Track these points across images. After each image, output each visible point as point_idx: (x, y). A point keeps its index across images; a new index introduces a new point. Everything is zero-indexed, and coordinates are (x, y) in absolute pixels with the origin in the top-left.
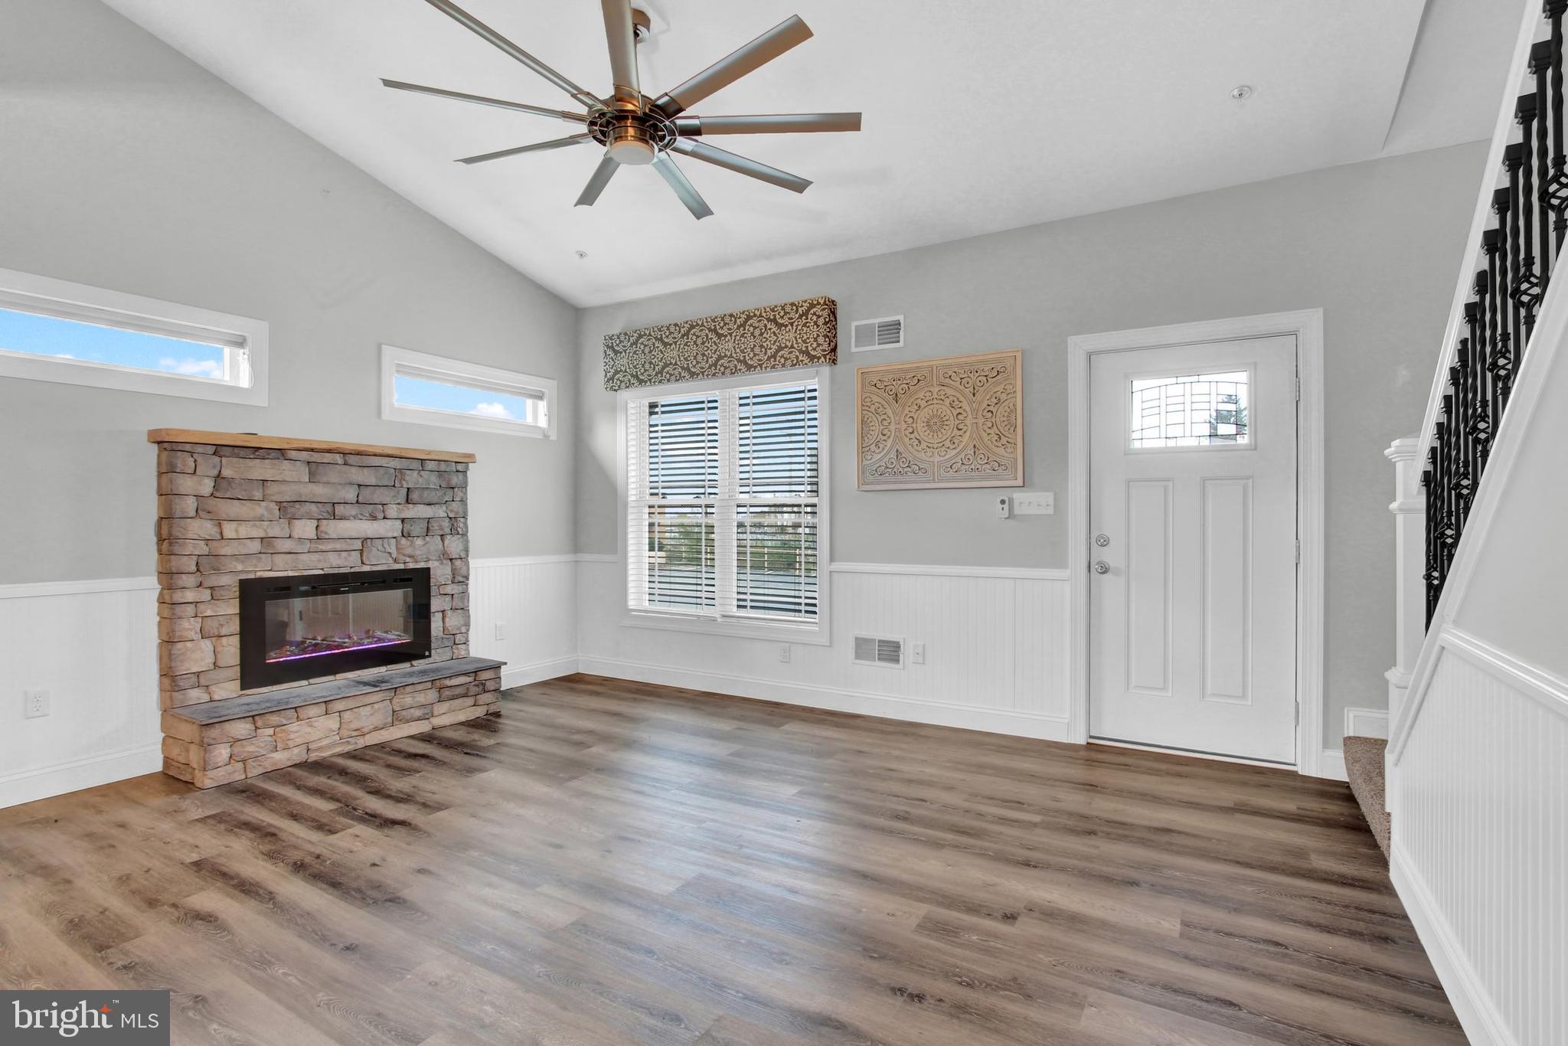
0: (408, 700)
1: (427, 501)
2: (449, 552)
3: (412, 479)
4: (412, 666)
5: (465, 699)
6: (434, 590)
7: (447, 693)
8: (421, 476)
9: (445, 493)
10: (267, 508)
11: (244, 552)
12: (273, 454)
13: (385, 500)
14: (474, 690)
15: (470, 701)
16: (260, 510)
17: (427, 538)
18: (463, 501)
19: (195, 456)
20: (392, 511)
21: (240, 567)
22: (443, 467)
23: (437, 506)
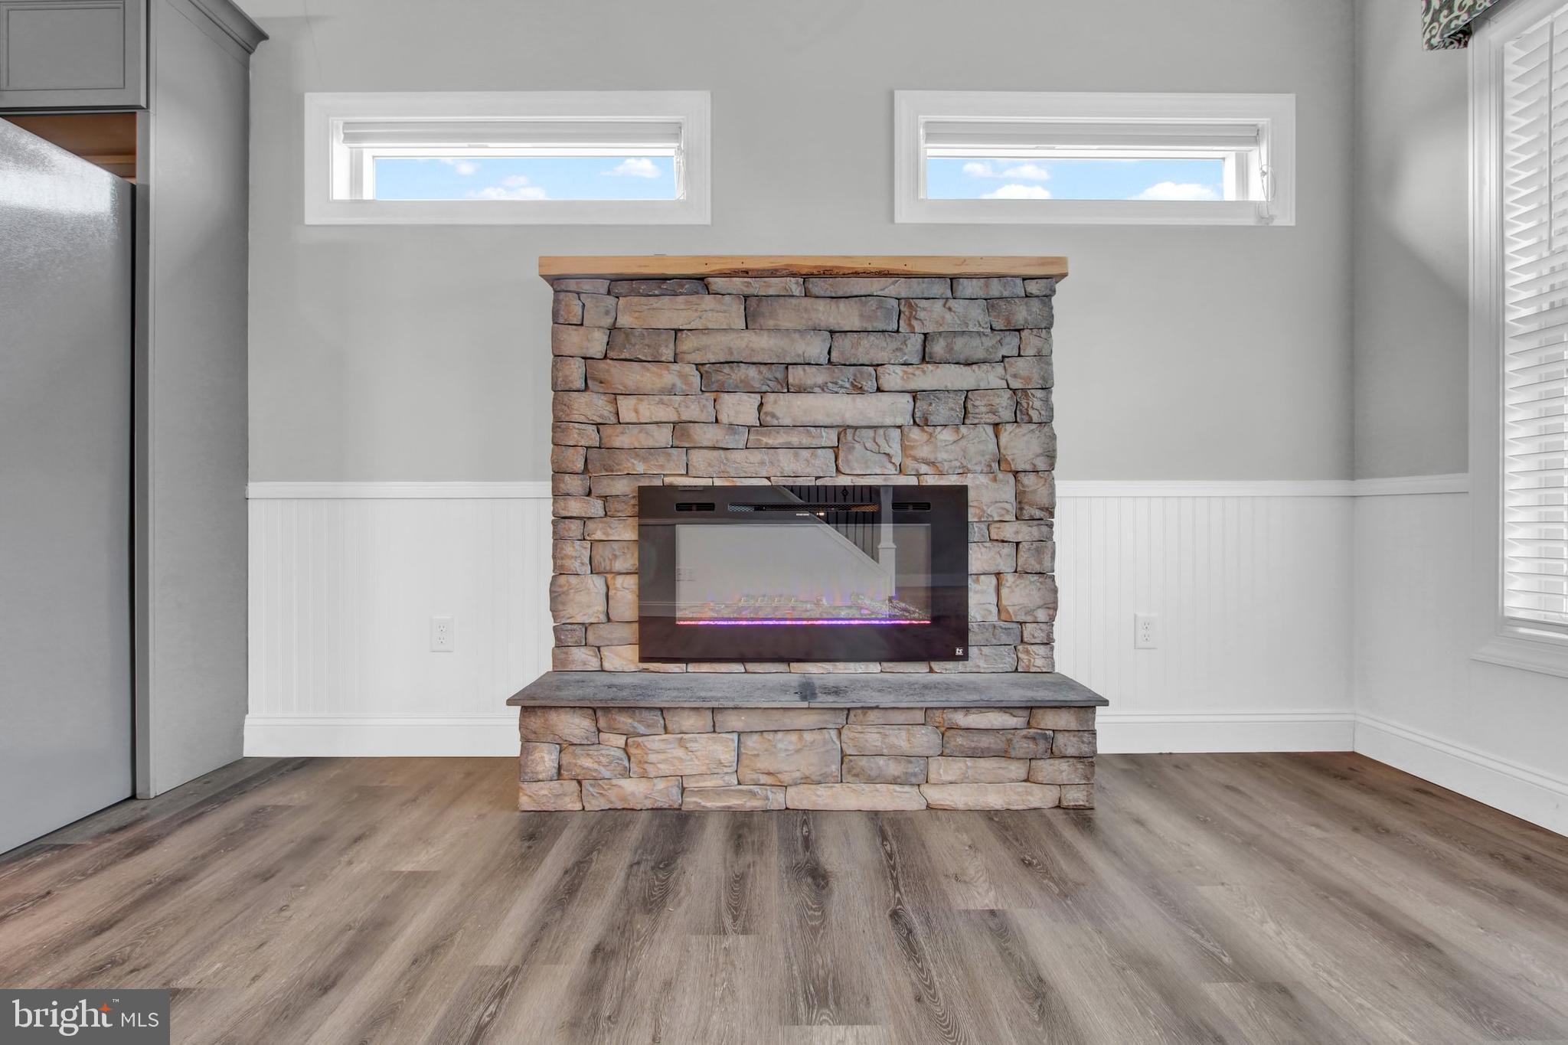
0: (872, 738)
1: (962, 358)
2: (1009, 458)
3: (933, 316)
4: (931, 671)
5: (1003, 763)
6: (976, 532)
7: (960, 740)
8: (950, 309)
9: (1000, 342)
10: (683, 377)
11: (651, 443)
12: (689, 285)
13: (880, 356)
14: (1023, 747)
15: (1017, 769)
16: (669, 377)
17: (963, 430)
18: (1043, 357)
19: (582, 296)
20: (893, 377)
21: (640, 468)
22: (996, 289)
23: (984, 367)
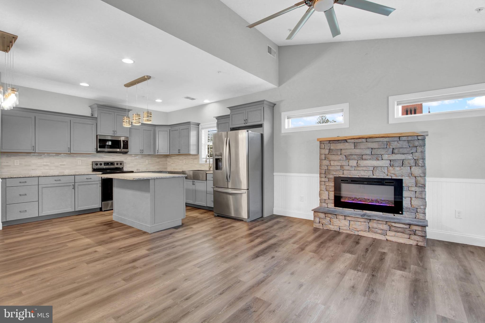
0: (375, 225)
1: (402, 153)
2: (414, 174)
3: (395, 145)
4: (394, 216)
5: (403, 234)
6: (405, 188)
7: (393, 228)
8: (399, 143)
9: (411, 149)
10: (342, 157)
11: (336, 169)
12: (343, 141)
13: (382, 153)
14: (408, 232)
15: (407, 236)
16: (340, 157)
17: (402, 168)
18: (423, 152)
19: (324, 144)
20: (386, 157)
21: (335, 173)
22: (410, 138)
23: (407, 155)
